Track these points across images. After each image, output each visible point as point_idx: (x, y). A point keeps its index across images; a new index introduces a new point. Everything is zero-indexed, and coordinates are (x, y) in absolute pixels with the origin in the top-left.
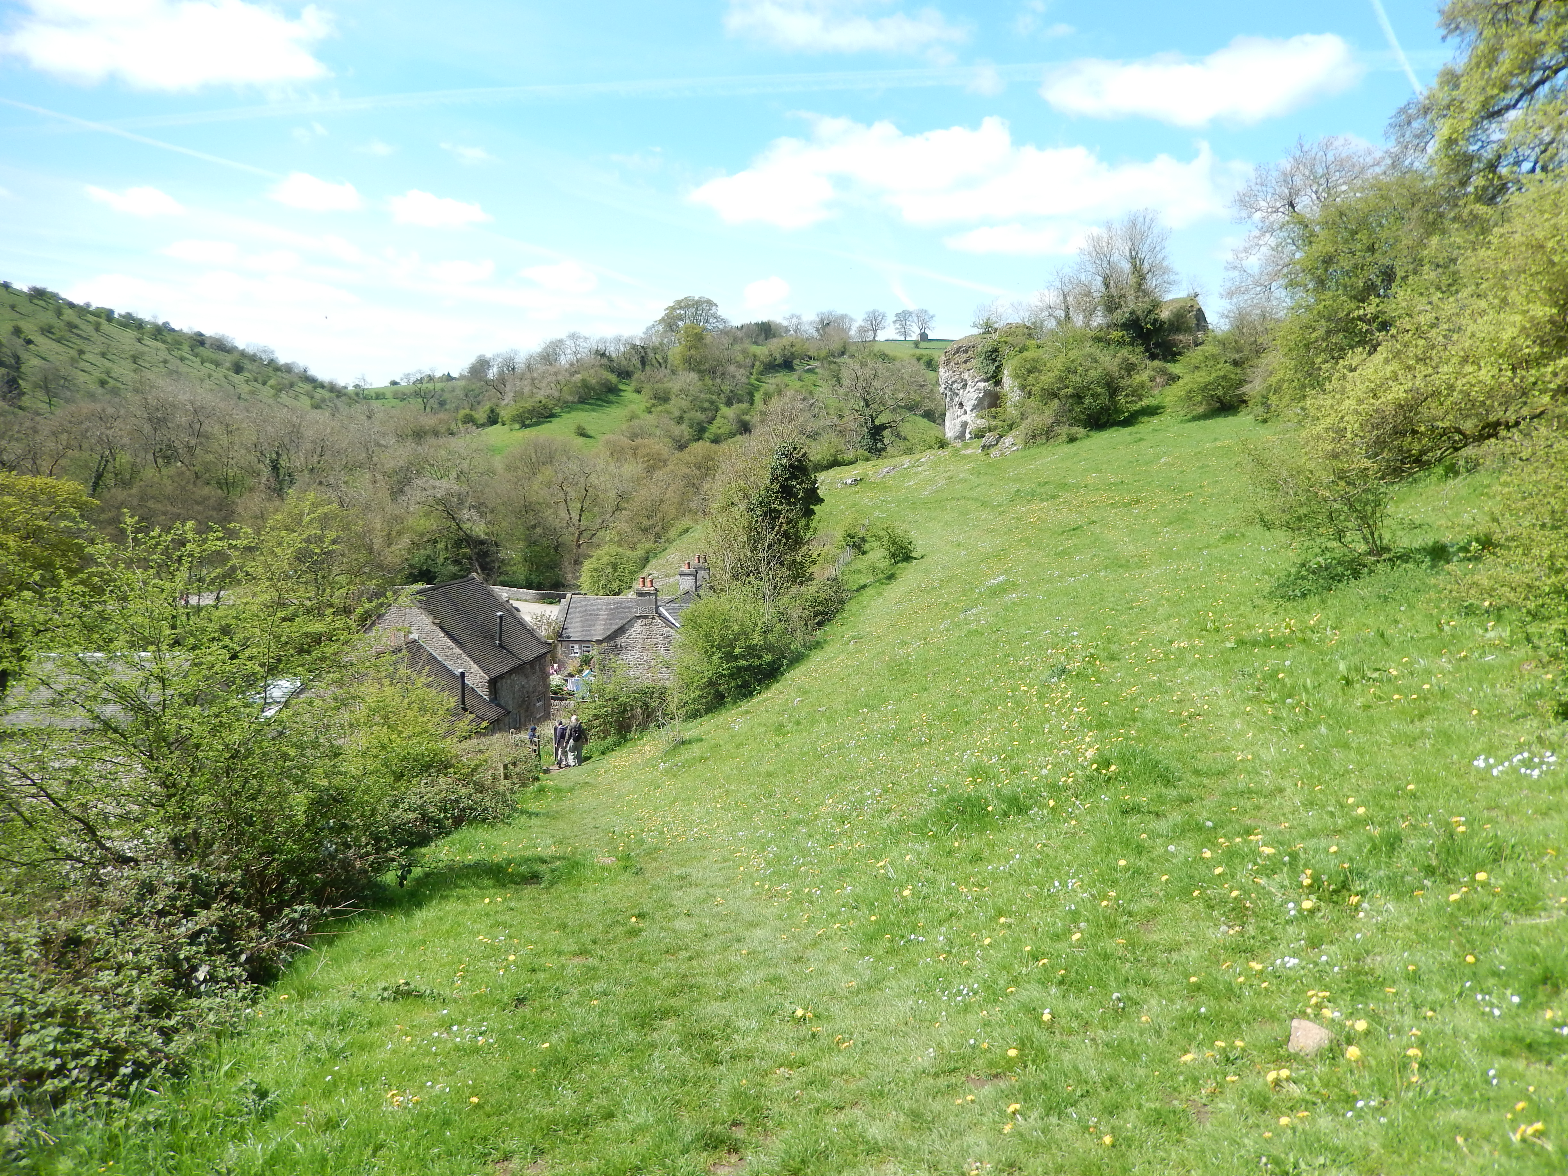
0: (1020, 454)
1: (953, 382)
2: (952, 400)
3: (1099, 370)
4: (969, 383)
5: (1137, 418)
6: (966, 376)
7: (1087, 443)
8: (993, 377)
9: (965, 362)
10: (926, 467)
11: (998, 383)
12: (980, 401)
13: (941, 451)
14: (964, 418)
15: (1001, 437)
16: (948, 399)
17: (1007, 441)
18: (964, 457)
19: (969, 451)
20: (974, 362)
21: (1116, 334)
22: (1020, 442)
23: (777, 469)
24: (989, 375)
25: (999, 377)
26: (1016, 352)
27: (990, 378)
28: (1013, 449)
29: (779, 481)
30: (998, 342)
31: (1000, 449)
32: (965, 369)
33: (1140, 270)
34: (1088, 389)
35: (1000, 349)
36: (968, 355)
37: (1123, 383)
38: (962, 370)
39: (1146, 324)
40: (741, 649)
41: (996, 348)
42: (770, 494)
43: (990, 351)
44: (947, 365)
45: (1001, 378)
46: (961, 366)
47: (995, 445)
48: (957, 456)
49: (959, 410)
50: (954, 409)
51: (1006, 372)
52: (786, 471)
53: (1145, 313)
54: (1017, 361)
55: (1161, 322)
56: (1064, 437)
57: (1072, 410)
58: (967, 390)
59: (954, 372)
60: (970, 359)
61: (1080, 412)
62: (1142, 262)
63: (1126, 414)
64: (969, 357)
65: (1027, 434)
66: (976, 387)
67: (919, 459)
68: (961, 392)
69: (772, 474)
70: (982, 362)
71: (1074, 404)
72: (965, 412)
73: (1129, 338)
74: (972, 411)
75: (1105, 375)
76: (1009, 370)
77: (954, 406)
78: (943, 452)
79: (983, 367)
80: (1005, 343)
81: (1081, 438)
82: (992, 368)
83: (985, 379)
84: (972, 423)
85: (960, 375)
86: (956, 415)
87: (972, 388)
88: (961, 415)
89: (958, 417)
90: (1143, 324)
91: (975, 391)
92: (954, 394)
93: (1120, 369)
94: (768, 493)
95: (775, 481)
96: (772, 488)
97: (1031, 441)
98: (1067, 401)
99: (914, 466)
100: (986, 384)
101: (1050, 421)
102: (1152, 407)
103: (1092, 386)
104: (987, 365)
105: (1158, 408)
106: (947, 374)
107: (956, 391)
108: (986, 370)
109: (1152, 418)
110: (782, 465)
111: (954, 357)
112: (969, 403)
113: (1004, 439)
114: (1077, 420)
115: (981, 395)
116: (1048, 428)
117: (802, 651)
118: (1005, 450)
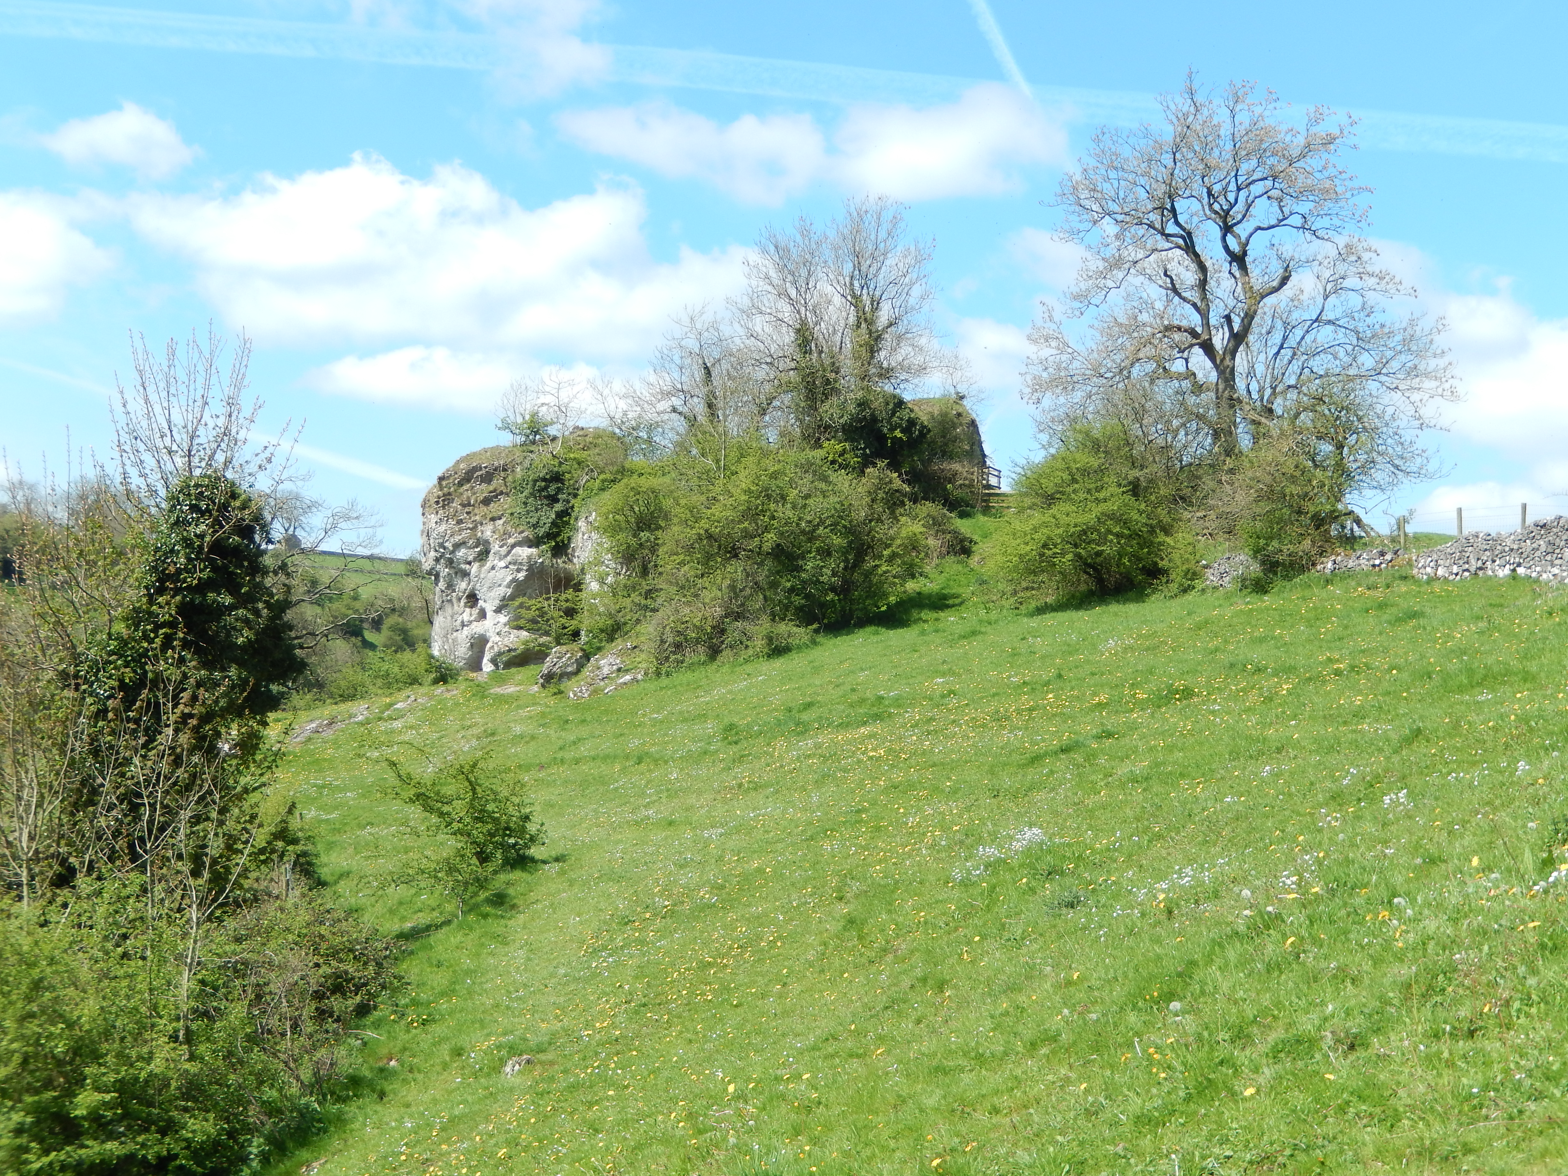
0: (651, 686)
1: (457, 546)
2: (450, 586)
3: (833, 499)
4: (495, 547)
5: (907, 611)
6: (487, 531)
7: (816, 653)
8: (549, 536)
9: (486, 502)
10: (411, 720)
11: (561, 549)
12: (519, 589)
13: (440, 689)
14: (478, 628)
15: (587, 657)
16: (442, 585)
17: (606, 662)
18: (502, 699)
19: (511, 689)
20: (505, 503)
21: (832, 446)
22: (644, 661)
23: (172, 551)
24: (541, 532)
25: (564, 536)
26: (603, 481)
27: (542, 537)
28: (628, 677)
29: (177, 591)
30: (561, 463)
31: (589, 680)
32: (484, 516)
33: (870, 323)
34: (811, 536)
35: (567, 476)
36: (491, 488)
37: (881, 531)
38: (478, 518)
39: (892, 429)
40: (98, 1097)
41: (558, 472)
42: (145, 631)
43: (544, 479)
44: (443, 507)
45: (569, 538)
46: (476, 511)
47: (577, 672)
48: (483, 697)
49: (468, 610)
50: (456, 607)
51: (581, 524)
52: (202, 560)
53: (891, 406)
54: (610, 498)
55: (923, 427)
56: (759, 643)
57: (774, 585)
58: (489, 564)
59: (460, 522)
60: (496, 497)
61: (792, 590)
62: (876, 304)
63: (892, 599)
64: (495, 491)
65: (658, 643)
66: (509, 558)
67: (391, 705)
68: (474, 569)
69: (155, 568)
70: (525, 504)
71: (778, 572)
72: (483, 615)
73: (857, 456)
74: (498, 610)
75: (844, 511)
76: (591, 519)
77: (454, 600)
78: (448, 691)
79: (528, 512)
80: (576, 466)
81: (799, 648)
82: (548, 516)
83: (531, 541)
84: (498, 638)
85: (474, 529)
86: (459, 622)
87: (500, 559)
88: (471, 622)
89: (463, 625)
90: (885, 430)
91: (507, 567)
92: (456, 573)
93: (873, 501)
94: (137, 627)
95: (161, 591)
96: (150, 613)
97: (673, 657)
98: (761, 564)
99: (380, 719)
100: (534, 551)
101: (719, 611)
102: (930, 596)
103: (821, 531)
104: (537, 510)
105: (945, 597)
106: (443, 527)
107: (463, 566)
108: (533, 521)
109: (942, 614)
110: (187, 543)
111: (461, 490)
112: (492, 594)
113: (597, 660)
114: (786, 608)
115: (521, 576)
116: (713, 627)
117: (307, 1106)
118: (602, 683)
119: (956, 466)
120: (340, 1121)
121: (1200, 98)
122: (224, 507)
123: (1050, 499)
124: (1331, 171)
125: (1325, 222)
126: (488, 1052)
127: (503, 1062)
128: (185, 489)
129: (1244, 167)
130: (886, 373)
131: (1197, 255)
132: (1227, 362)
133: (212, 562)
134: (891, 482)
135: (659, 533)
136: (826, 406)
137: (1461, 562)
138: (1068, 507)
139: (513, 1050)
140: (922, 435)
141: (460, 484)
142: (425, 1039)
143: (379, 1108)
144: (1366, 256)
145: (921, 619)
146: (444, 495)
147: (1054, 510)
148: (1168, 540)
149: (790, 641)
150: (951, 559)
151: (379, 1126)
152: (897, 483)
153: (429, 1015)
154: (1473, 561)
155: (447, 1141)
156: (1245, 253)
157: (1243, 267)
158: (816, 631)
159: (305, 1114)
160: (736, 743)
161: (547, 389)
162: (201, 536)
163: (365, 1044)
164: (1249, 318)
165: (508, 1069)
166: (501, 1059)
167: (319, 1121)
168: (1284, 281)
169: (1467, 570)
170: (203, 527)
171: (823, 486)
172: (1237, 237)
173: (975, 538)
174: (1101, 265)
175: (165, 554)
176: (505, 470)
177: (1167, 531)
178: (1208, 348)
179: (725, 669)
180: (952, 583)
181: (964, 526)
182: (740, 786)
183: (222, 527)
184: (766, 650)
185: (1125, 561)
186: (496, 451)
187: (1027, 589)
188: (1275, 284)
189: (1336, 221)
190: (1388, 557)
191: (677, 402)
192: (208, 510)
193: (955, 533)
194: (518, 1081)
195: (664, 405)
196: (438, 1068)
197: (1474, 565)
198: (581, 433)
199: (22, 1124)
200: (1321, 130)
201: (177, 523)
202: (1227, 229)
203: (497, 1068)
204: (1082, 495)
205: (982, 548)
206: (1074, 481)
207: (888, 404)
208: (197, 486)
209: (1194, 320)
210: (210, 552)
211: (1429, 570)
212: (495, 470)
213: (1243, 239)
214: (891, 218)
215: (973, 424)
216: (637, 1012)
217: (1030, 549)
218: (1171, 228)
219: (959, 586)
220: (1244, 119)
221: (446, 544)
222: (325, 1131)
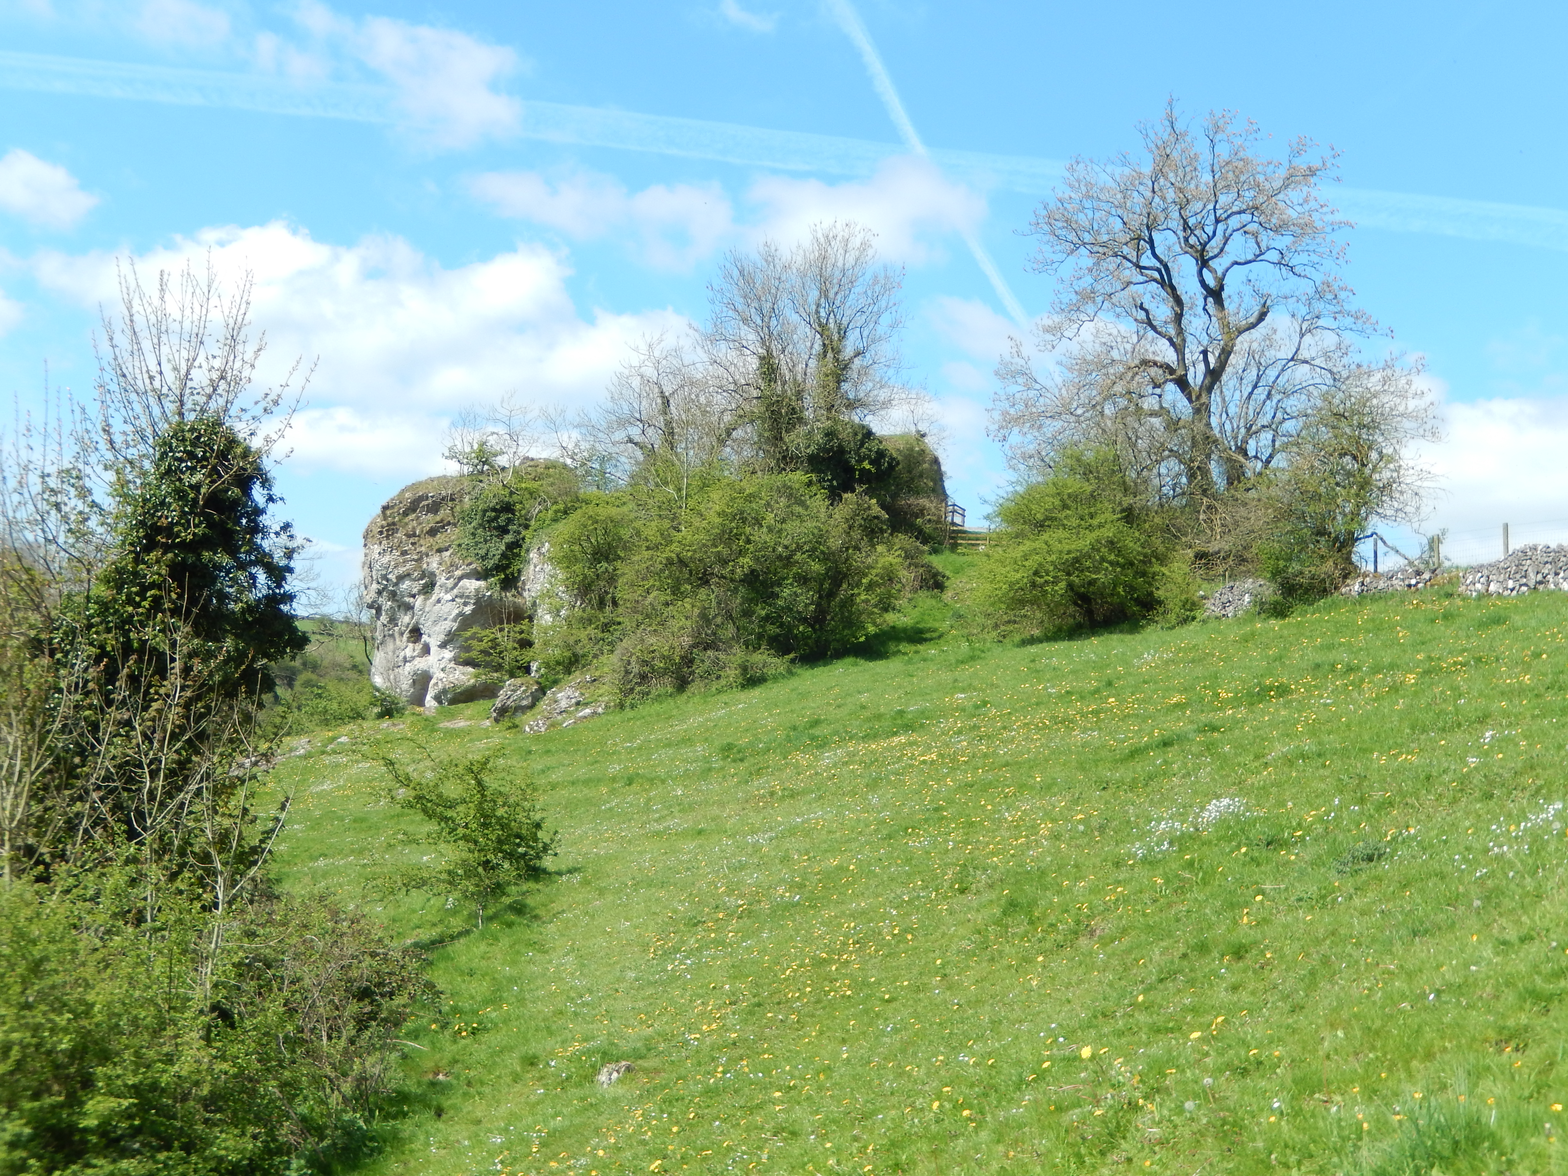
0: (617, 718)
1: (401, 578)
2: (393, 620)
3: (810, 524)
4: (441, 580)
5: (884, 644)
6: (433, 563)
7: (794, 682)
8: (499, 568)
9: (433, 532)
11: (510, 582)
12: (465, 622)
13: (385, 723)
14: (421, 664)
15: (543, 690)
16: (384, 618)
17: (564, 695)
18: (452, 734)
19: (461, 724)
20: (453, 534)
21: (798, 477)
22: (607, 693)
23: (163, 503)
24: (490, 564)
25: (514, 568)
26: (556, 512)
27: (491, 570)
28: (588, 711)
29: (167, 549)
30: (511, 493)
31: (546, 714)
32: (430, 547)
33: (837, 351)
34: (787, 561)
35: (518, 506)
36: (438, 518)
37: (858, 559)
38: (423, 549)
39: (860, 461)
40: (112, 1103)
41: (508, 503)
42: (128, 595)
43: (494, 510)
44: (387, 537)
45: (519, 571)
46: (422, 542)
47: (532, 706)
48: (433, 730)
49: (411, 645)
50: (398, 642)
51: (533, 555)
52: (196, 515)
53: (859, 437)
54: (566, 528)
55: (893, 459)
56: (732, 673)
57: (747, 614)
58: (434, 598)
59: (404, 553)
60: (443, 527)
61: (767, 618)
62: (843, 333)
63: (871, 629)
64: (442, 521)
65: (623, 674)
66: (455, 591)
67: (334, 739)
68: (419, 602)
69: (142, 523)
70: (473, 534)
71: (751, 600)
72: (426, 650)
73: (824, 488)
74: (443, 645)
75: (820, 538)
76: (543, 550)
77: (397, 635)
78: (394, 725)
79: (477, 544)
80: (528, 496)
81: (775, 678)
82: (498, 547)
83: (478, 573)
84: (442, 675)
85: (419, 560)
86: (401, 658)
87: (447, 592)
88: (413, 658)
89: (405, 660)
90: (853, 462)
91: (453, 600)
92: (399, 607)
93: (850, 527)
94: (119, 589)
95: (148, 549)
96: (135, 574)
97: (638, 689)
98: (735, 591)
99: (323, 753)
100: (482, 583)
101: (687, 641)
102: (905, 630)
103: (798, 556)
104: (486, 541)
105: (921, 631)
106: (386, 559)
107: (407, 599)
108: (482, 552)
109: (920, 647)
110: (180, 495)
111: (406, 520)
112: (437, 628)
113: (554, 693)
114: (760, 637)
115: (468, 610)
116: (682, 658)
117: (353, 1122)
118: (560, 717)
119: (923, 502)
120: (395, 1140)
121: (1180, 126)
122: (223, 455)
123: (1040, 526)
124: (1313, 204)
125: (1303, 258)
126: (574, 1059)
127: (596, 1070)
128: (178, 434)
129: (1223, 199)
130: (851, 405)
131: (1173, 288)
132: (1204, 399)
133: (208, 518)
134: (869, 508)
135: (618, 564)
136: (793, 435)
137: (1518, 576)
138: (1061, 533)
139: (607, 1057)
140: (891, 467)
141: (405, 514)
142: (479, 1050)
143: (440, 1125)
144: (1342, 295)
145: (899, 651)
146: (388, 525)
147: (1045, 536)
148: (1164, 570)
149: (765, 671)
150: (923, 594)
151: (446, 1145)
152: (876, 510)
153: (480, 1023)
154: (1532, 575)
155: (554, 1156)
156: (1222, 288)
157: (1219, 301)
158: (793, 661)
159: (349, 1130)
160: (742, 760)
161: (498, 416)
162: (196, 487)
163: (404, 1057)
164: (1226, 353)
165: (603, 1077)
166: (593, 1066)
167: (372, 1139)
168: (1262, 317)
169: (1526, 585)
170: (198, 477)
171: (798, 509)
172: (1213, 271)
173: (947, 573)
174: (1075, 298)
175: (155, 506)
176: (452, 500)
177: (1162, 560)
178: (1182, 383)
179: (696, 699)
180: (926, 617)
181: (938, 562)
182: (772, 794)
183: (220, 477)
184: (740, 680)
185: (1120, 590)
186: (444, 480)
187: (1009, 622)
188: (1252, 320)
189: (1315, 258)
190: (1427, 576)
191: (635, 432)
192: (204, 458)
193: (928, 567)
194: (620, 1091)
195: (620, 435)
196: (508, 1080)
197: (1533, 578)
198: (532, 463)
199: (18, 1136)
200: (1301, 163)
201: (169, 472)
202: (1203, 263)
203: (589, 1076)
204: (1075, 522)
205: (954, 584)
206: (1065, 507)
207: (856, 434)
208: (192, 430)
209: (1170, 356)
210: (206, 505)
211: (1479, 586)
212: (443, 499)
213: (1220, 274)
214: (858, 245)
215: (936, 461)
216: (751, 1013)
217: (1021, 576)
218: (1147, 260)
219: (934, 620)
220: (1223, 151)
221: (390, 576)
222: (380, 1151)
